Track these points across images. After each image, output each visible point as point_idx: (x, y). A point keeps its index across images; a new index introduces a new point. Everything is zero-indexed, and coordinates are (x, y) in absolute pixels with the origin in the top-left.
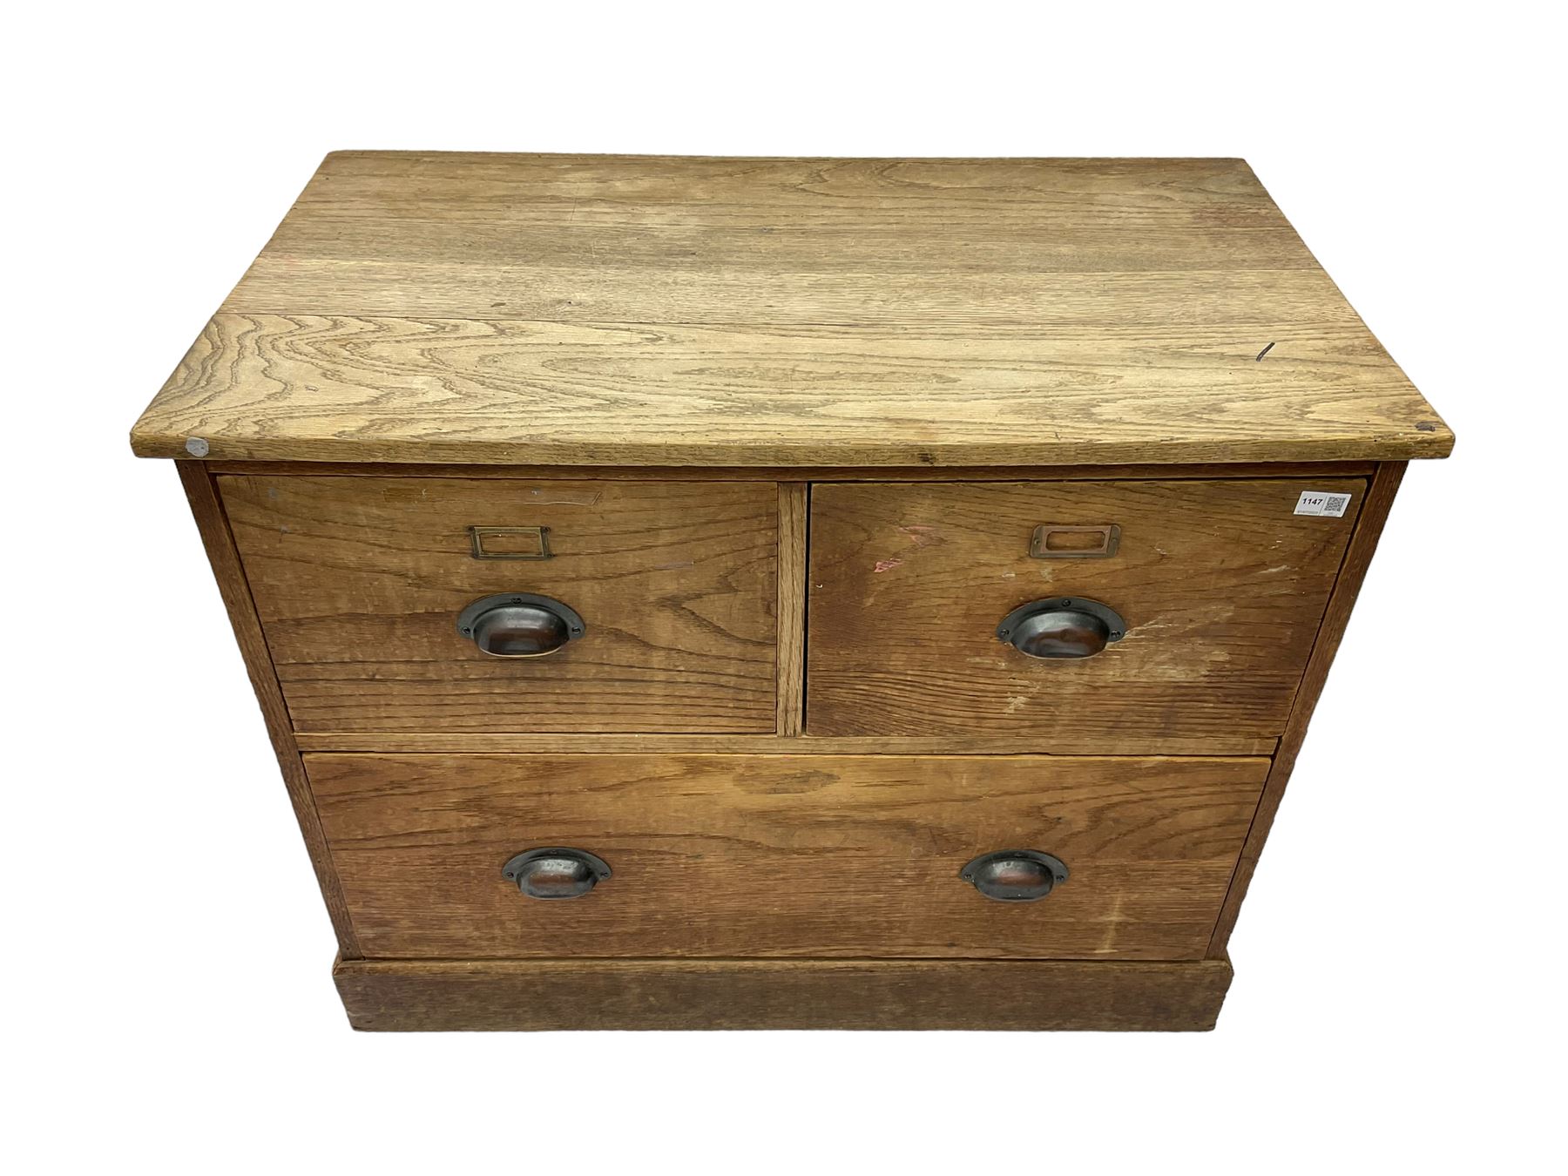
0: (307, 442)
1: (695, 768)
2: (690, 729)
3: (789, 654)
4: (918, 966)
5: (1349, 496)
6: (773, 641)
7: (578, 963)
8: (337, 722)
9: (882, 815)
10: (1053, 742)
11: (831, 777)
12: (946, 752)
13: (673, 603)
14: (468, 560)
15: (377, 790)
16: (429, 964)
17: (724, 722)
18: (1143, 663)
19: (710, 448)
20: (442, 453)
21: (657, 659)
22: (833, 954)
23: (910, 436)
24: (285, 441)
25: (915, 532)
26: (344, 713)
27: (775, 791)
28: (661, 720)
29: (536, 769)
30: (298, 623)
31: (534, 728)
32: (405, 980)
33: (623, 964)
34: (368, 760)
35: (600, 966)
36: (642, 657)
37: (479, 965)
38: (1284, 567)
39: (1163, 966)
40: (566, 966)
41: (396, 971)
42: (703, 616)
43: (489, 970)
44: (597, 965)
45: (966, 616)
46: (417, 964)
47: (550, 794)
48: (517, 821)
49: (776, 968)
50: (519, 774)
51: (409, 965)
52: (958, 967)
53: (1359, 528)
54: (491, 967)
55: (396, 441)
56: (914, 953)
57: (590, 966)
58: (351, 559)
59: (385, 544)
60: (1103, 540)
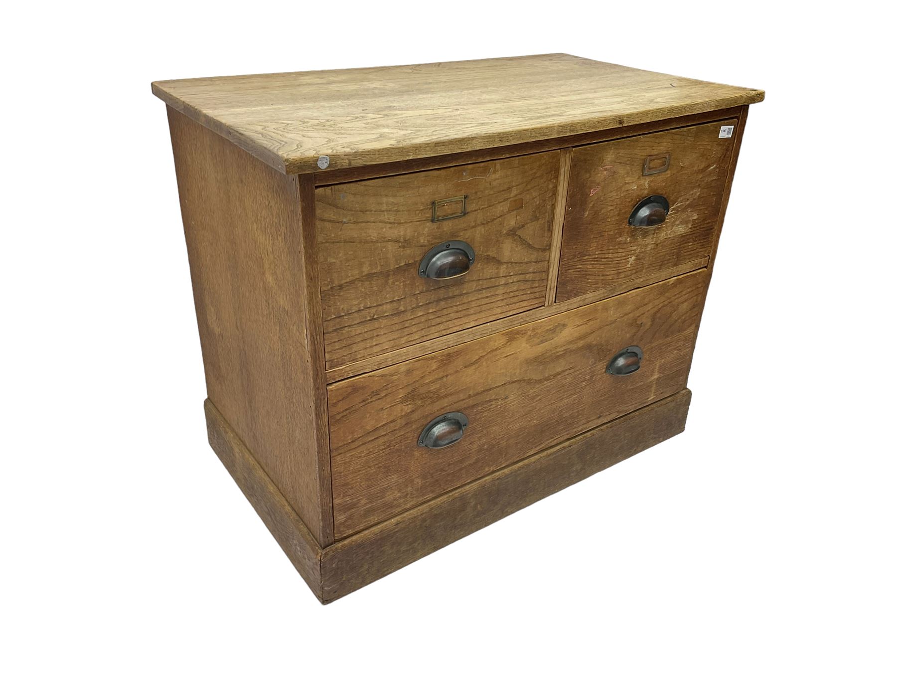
0: (379, 150)
1: (512, 337)
2: (511, 313)
3: (555, 254)
4: (587, 436)
5: (733, 126)
6: (548, 248)
7: (446, 496)
8: (349, 356)
9: (581, 343)
10: (642, 280)
11: (564, 325)
12: (606, 298)
13: (512, 233)
14: (429, 224)
15: (364, 401)
16: (373, 529)
17: (525, 304)
18: (673, 226)
19: (545, 128)
20: (439, 148)
21: (503, 270)
22: (555, 442)
23: (609, 114)
24: (369, 152)
25: (606, 170)
26: (355, 348)
27: (542, 342)
28: (499, 310)
29: (442, 360)
30: (341, 287)
31: (444, 333)
32: (360, 546)
33: (467, 487)
34: (362, 380)
35: (456, 493)
36: (496, 271)
37: (398, 518)
38: (715, 166)
39: (670, 398)
41: (356, 541)
42: (524, 238)
43: (404, 519)
44: (455, 493)
45: (619, 215)
46: (366, 532)
47: (447, 376)
48: (429, 401)
49: (533, 461)
50: (434, 366)
51: (362, 534)
52: (602, 430)
53: (735, 141)
54: (404, 517)
55: (420, 144)
56: (586, 428)
57: (453, 495)
58: (373, 234)
59: (393, 221)
60: (666, 162)
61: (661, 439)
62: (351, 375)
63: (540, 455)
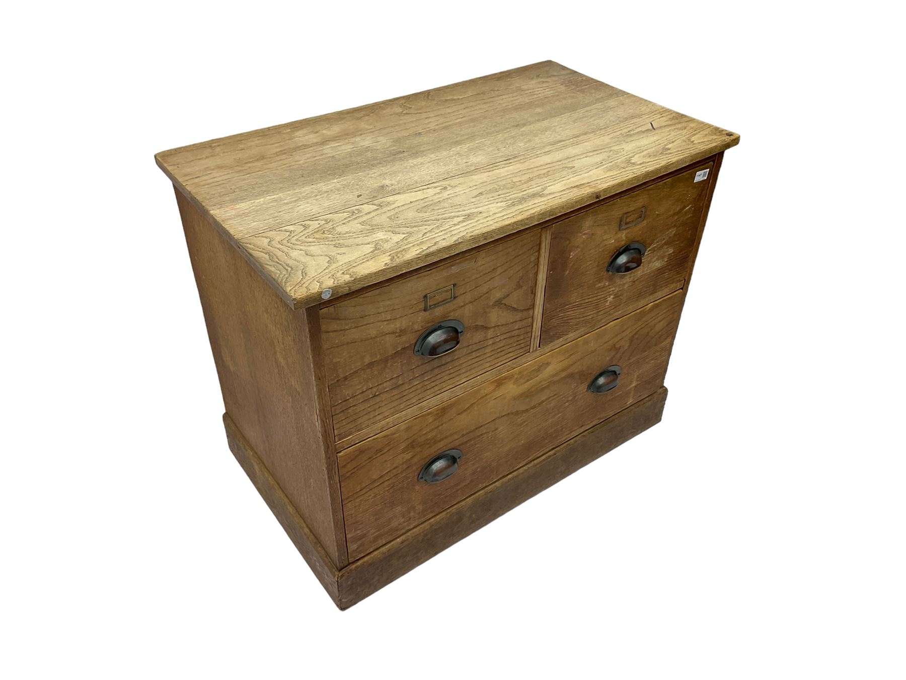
0: (375, 273)
1: (499, 383)
2: (499, 364)
3: (538, 311)
4: (570, 443)
5: (708, 170)
6: (533, 306)
7: (444, 513)
8: (355, 428)
9: (564, 374)
10: (620, 312)
11: (548, 364)
12: (587, 333)
13: (499, 303)
14: (422, 314)
15: (370, 458)
16: (381, 549)
17: (511, 355)
18: (649, 263)
19: (527, 219)
20: (429, 259)
21: (490, 333)
22: (542, 453)
23: (587, 191)
24: (366, 276)
25: (585, 234)
26: (360, 421)
27: (528, 381)
28: (488, 365)
29: (438, 414)
30: (346, 378)
31: (439, 392)
32: (371, 564)
33: (463, 503)
34: (368, 443)
35: (453, 509)
36: (485, 335)
37: (403, 537)
38: (690, 206)
39: (647, 399)
40: (440, 517)
41: (367, 561)
42: (509, 305)
43: (408, 538)
44: (452, 510)
45: (598, 266)
46: (375, 553)
47: (442, 424)
48: (428, 446)
49: (522, 472)
50: (431, 420)
51: (372, 555)
52: (583, 436)
53: (711, 181)
54: (408, 536)
55: (412, 259)
56: (569, 437)
57: (450, 511)
58: (373, 332)
59: (389, 318)
60: (642, 214)
61: (640, 431)
62: (357, 442)
63: (527, 466)
